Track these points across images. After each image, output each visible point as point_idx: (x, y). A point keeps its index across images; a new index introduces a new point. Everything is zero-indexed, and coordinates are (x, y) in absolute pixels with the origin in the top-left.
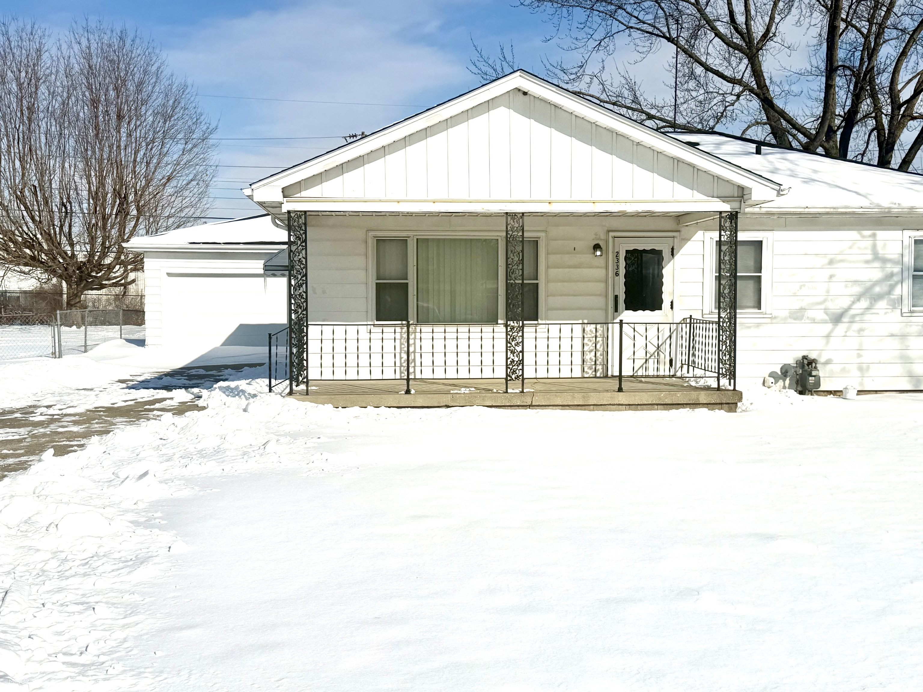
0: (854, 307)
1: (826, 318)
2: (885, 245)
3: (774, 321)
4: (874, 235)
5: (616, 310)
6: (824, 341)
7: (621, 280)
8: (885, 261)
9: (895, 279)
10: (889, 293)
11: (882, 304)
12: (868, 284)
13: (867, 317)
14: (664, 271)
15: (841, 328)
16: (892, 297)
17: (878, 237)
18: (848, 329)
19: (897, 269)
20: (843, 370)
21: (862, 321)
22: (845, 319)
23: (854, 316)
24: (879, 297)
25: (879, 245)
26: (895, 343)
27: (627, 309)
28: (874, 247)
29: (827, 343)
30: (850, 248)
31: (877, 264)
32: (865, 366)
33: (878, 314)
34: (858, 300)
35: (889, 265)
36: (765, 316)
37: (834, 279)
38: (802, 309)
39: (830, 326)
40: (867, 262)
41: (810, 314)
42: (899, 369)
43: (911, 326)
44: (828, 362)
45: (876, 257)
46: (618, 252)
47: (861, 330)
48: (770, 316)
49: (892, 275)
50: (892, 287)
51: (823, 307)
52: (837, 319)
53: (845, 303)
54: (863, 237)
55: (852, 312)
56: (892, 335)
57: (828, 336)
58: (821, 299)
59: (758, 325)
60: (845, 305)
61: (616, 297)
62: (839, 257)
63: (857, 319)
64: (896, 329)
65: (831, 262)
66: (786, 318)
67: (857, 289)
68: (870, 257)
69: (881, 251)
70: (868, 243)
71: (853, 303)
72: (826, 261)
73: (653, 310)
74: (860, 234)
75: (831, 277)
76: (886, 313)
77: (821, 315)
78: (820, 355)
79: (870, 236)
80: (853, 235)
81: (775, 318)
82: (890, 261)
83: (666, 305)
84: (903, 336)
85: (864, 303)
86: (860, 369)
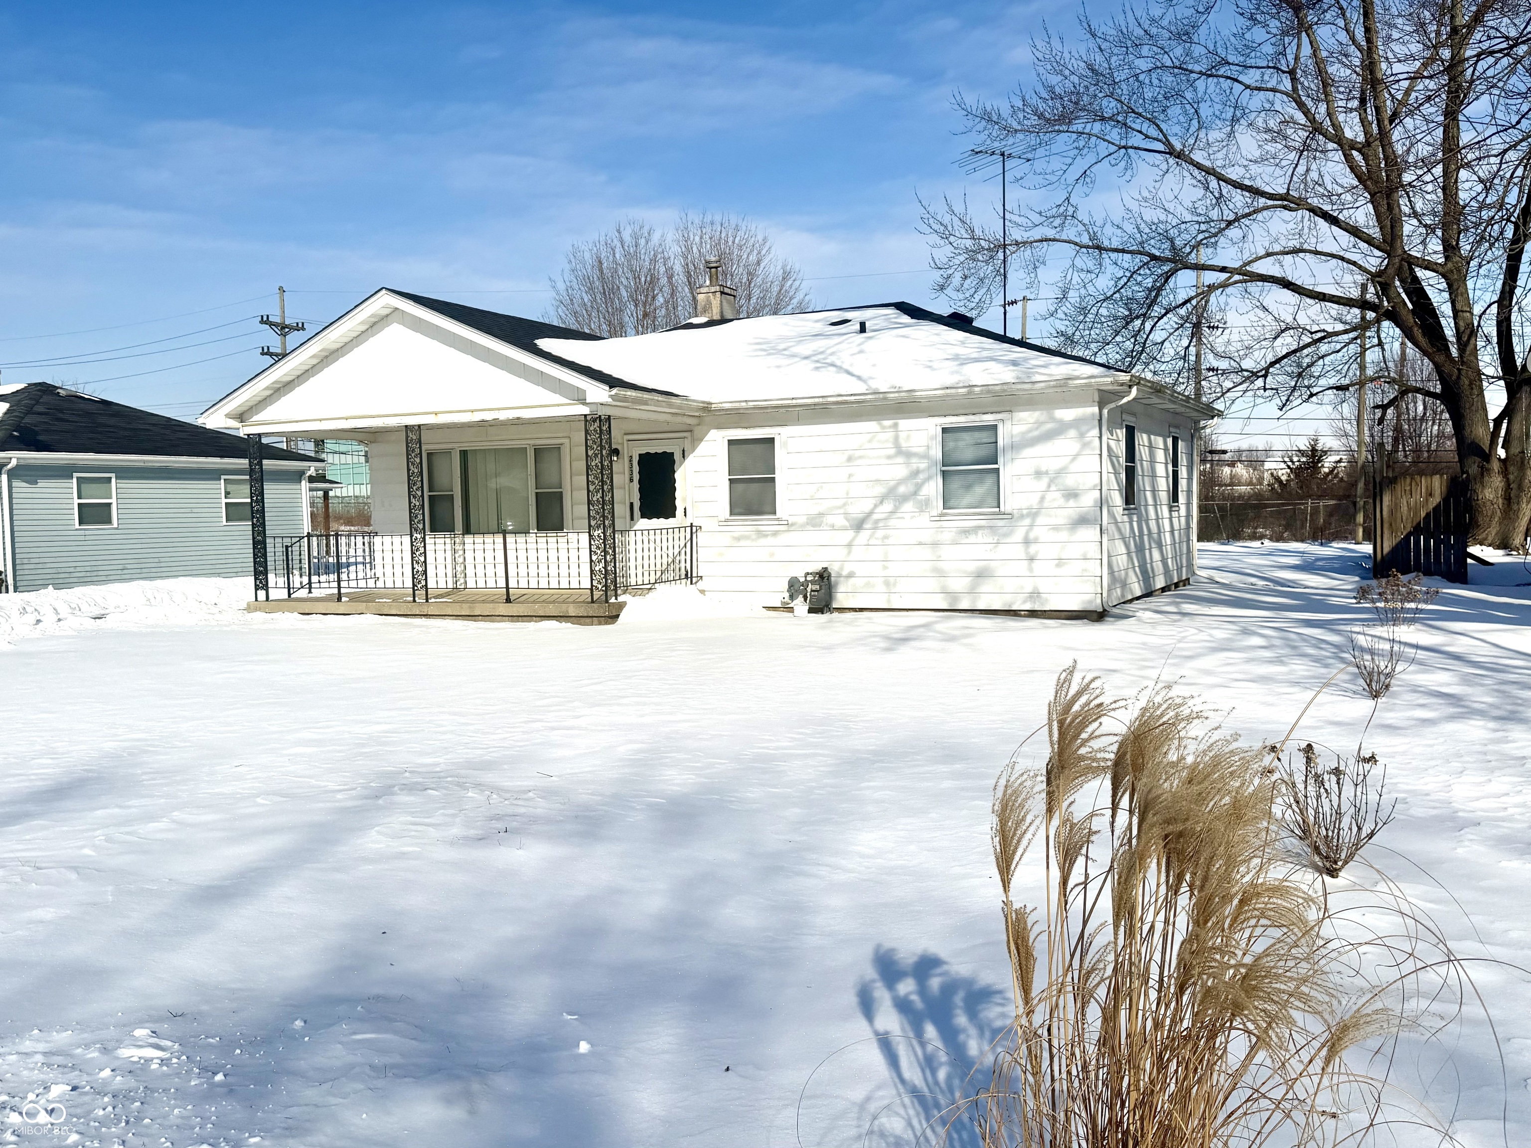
0: (876, 511)
1: (847, 524)
2: (908, 437)
3: (792, 528)
4: (896, 425)
5: (632, 519)
6: (845, 551)
7: (636, 485)
8: (909, 455)
9: (922, 476)
10: (915, 493)
11: (908, 506)
12: (892, 483)
13: (892, 522)
14: (677, 476)
15: (864, 535)
16: (919, 497)
17: (900, 428)
18: (871, 536)
19: (923, 465)
20: (868, 584)
21: (886, 527)
22: (868, 525)
23: (877, 521)
24: (905, 498)
25: (902, 436)
26: (926, 553)
27: (642, 517)
28: (896, 438)
29: (849, 553)
30: (870, 441)
31: (900, 460)
32: (892, 580)
33: (903, 518)
34: (881, 502)
35: (914, 460)
36: (781, 523)
37: (852, 479)
38: (821, 515)
39: (851, 533)
40: (889, 457)
41: (829, 519)
42: (933, 584)
43: (942, 532)
44: (851, 575)
45: (900, 451)
46: (631, 457)
47: (886, 537)
48: (786, 523)
49: (917, 473)
50: (919, 487)
51: (842, 511)
52: (858, 526)
53: (867, 506)
54: (883, 427)
55: (875, 517)
56: (920, 544)
57: (850, 545)
58: (840, 502)
59: (775, 534)
60: (867, 509)
61: (632, 504)
62: (858, 453)
63: (881, 524)
64: (927, 536)
65: (850, 459)
66: (803, 526)
67: (880, 490)
68: (892, 451)
69: (904, 444)
70: (890, 435)
71: (876, 506)
72: (845, 457)
73: (667, 518)
74: (880, 424)
75: (850, 476)
76: (912, 517)
77: (840, 521)
78: (842, 568)
79: (890, 427)
80: (871, 426)
81: (793, 525)
82: (915, 455)
83: (679, 512)
84: (935, 544)
85: (888, 506)
86: (887, 584)
